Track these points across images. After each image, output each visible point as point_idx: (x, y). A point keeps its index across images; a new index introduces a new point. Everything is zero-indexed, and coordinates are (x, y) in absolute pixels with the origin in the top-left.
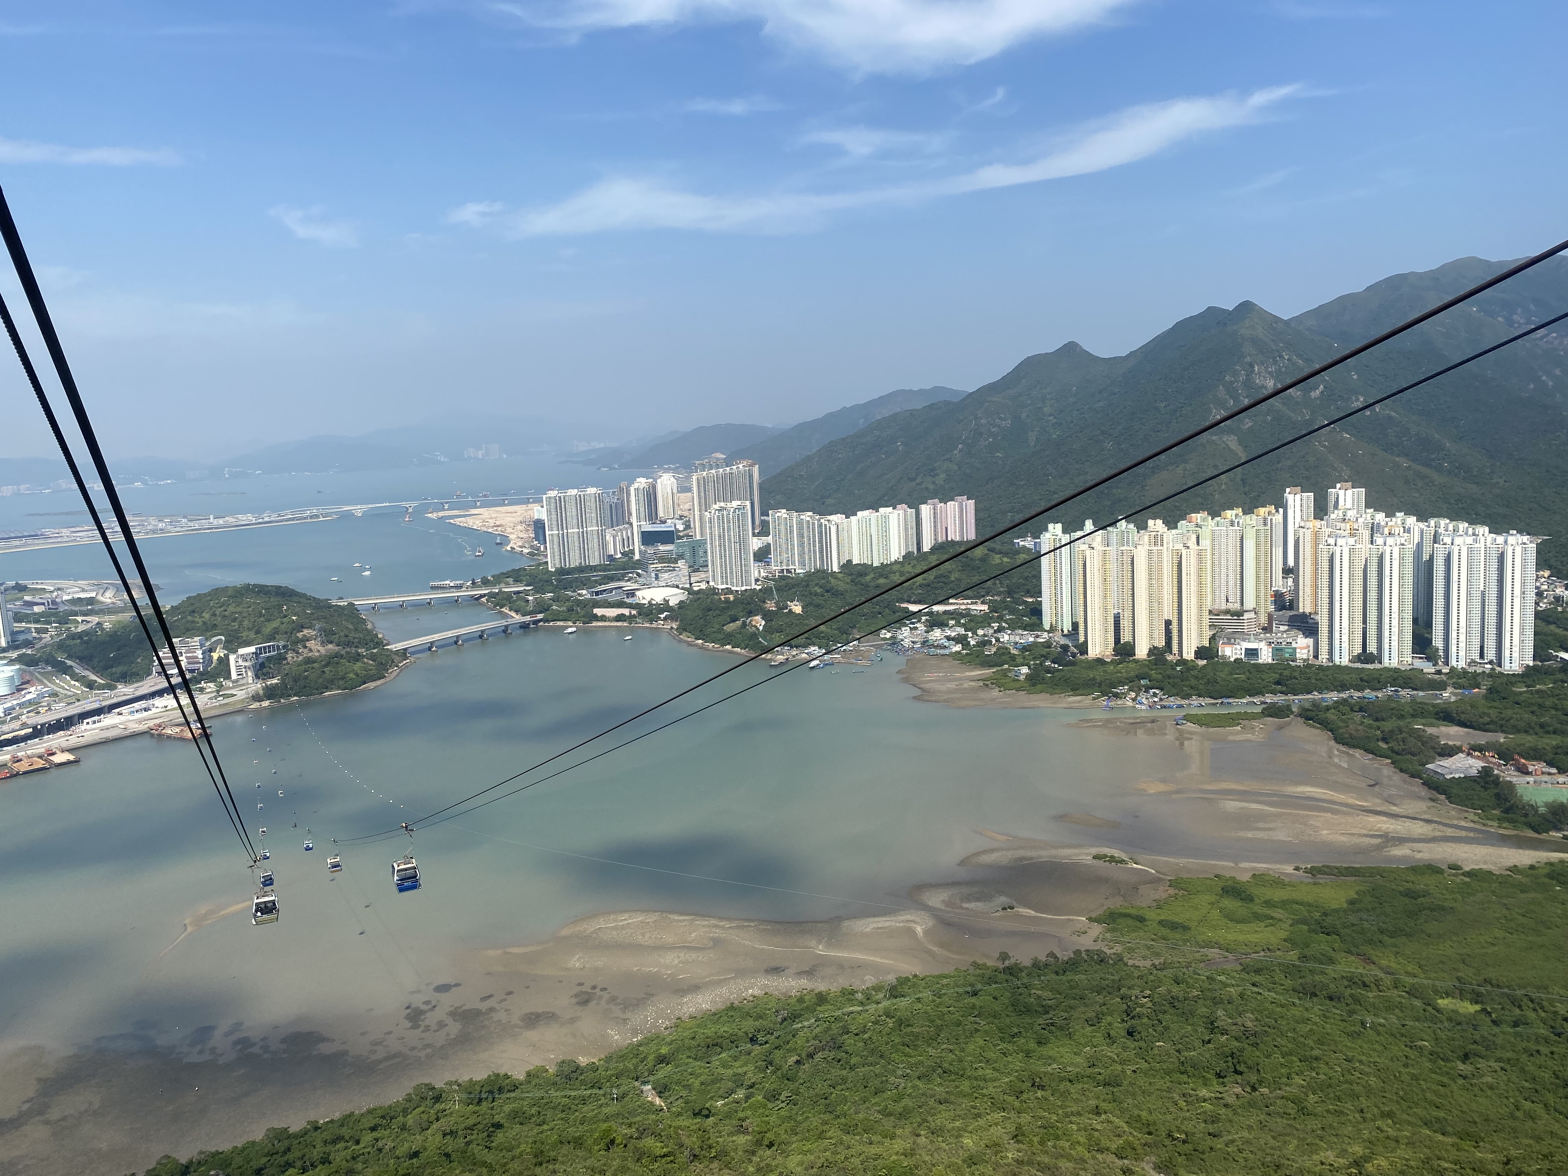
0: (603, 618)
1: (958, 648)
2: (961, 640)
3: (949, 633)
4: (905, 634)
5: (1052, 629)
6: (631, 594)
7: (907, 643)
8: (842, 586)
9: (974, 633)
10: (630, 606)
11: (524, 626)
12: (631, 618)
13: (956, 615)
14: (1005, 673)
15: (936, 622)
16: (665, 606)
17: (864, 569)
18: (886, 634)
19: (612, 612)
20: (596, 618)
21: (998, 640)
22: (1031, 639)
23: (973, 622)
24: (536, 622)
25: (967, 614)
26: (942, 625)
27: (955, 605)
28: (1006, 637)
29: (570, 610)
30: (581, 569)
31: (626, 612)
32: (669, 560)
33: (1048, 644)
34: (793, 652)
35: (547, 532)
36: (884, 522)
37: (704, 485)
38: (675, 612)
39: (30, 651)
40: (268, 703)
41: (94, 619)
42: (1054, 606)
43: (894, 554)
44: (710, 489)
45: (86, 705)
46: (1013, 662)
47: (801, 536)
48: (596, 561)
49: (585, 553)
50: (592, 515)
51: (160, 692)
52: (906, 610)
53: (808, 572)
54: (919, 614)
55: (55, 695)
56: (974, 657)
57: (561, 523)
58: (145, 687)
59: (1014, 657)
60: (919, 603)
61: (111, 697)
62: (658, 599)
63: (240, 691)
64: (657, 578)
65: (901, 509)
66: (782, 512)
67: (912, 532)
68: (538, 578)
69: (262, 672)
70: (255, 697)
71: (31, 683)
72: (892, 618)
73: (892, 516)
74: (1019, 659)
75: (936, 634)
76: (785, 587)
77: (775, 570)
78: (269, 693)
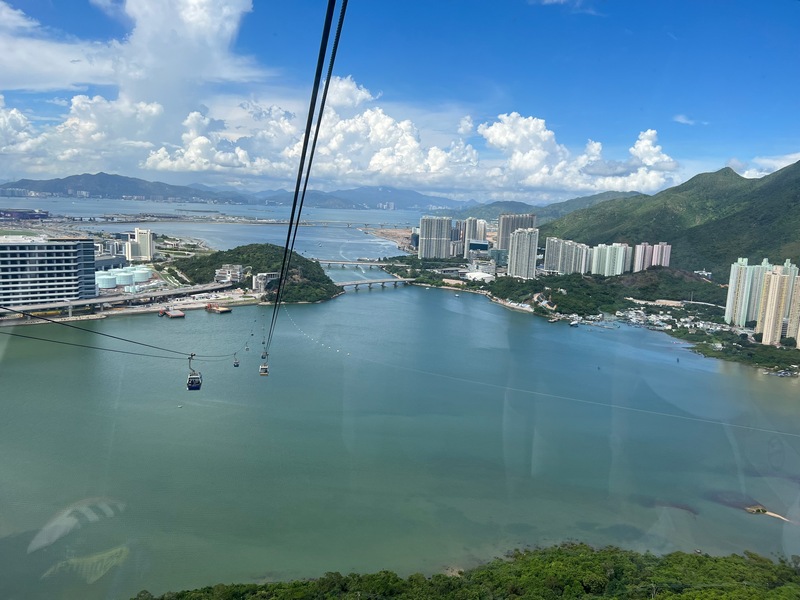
0: (448, 285)
1: (670, 327)
2: (668, 322)
3: (662, 318)
4: (632, 315)
5: (732, 324)
6: (463, 274)
7: (634, 320)
8: (589, 284)
9: (679, 320)
10: (463, 280)
11: (405, 284)
12: (463, 287)
13: (665, 309)
14: (706, 346)
15: (649, 311)
16: (482, 282)
17: (599, 278)
18: (618, 313)
19: (454, 282)
20: (444, 284)
21: (695, 326)
22: (718, 328)
23: (677, 314)
24: (411, 282)
25: (669, 308)
26: (657, 313)
27: (661, 302)
28: (701, 325)
29: (430, 278)
30: (435, 260)
31: (461, 282)
32: (485, 259)
33: (730, 332)
34: (562, 316)
35: (420, 238)
36: (614, 252)
37: (506, 221)
38: (489, 286)
39: (160, 264)
40: (268, 303)
41: (193, 254)
42: (734, 310)
43: (619, 271)
44: (510, 226)
45: (178, 291)
46: (709, 339)
47: (564, 254)
48: (443, 256)
49: (439, 251)
50: (445, 230)
51: (216, 290)
52: (631, 302)
53: (566, 275)
54: (639, 306)
55: (166, 285)
56: (682, 334)
57: (428, 234)
58: (209, 286)
59: (710, 337)
60: (639, 299)
61: (191, 289)
62: (479, 279)
63: (257, 295)
64: (477, 268)
65: (625, 246)
66: (555, 239)
67: (629, 260)
68: (412, 261)
69: (268, 287)
70: (263, 299)
71: (156, 278)
72: (622, 305)
73: (620, 248)
74: (713, 339)
75: (653, 317)
76: (552, 279)
77: (545, 271)
78: (270, 298)
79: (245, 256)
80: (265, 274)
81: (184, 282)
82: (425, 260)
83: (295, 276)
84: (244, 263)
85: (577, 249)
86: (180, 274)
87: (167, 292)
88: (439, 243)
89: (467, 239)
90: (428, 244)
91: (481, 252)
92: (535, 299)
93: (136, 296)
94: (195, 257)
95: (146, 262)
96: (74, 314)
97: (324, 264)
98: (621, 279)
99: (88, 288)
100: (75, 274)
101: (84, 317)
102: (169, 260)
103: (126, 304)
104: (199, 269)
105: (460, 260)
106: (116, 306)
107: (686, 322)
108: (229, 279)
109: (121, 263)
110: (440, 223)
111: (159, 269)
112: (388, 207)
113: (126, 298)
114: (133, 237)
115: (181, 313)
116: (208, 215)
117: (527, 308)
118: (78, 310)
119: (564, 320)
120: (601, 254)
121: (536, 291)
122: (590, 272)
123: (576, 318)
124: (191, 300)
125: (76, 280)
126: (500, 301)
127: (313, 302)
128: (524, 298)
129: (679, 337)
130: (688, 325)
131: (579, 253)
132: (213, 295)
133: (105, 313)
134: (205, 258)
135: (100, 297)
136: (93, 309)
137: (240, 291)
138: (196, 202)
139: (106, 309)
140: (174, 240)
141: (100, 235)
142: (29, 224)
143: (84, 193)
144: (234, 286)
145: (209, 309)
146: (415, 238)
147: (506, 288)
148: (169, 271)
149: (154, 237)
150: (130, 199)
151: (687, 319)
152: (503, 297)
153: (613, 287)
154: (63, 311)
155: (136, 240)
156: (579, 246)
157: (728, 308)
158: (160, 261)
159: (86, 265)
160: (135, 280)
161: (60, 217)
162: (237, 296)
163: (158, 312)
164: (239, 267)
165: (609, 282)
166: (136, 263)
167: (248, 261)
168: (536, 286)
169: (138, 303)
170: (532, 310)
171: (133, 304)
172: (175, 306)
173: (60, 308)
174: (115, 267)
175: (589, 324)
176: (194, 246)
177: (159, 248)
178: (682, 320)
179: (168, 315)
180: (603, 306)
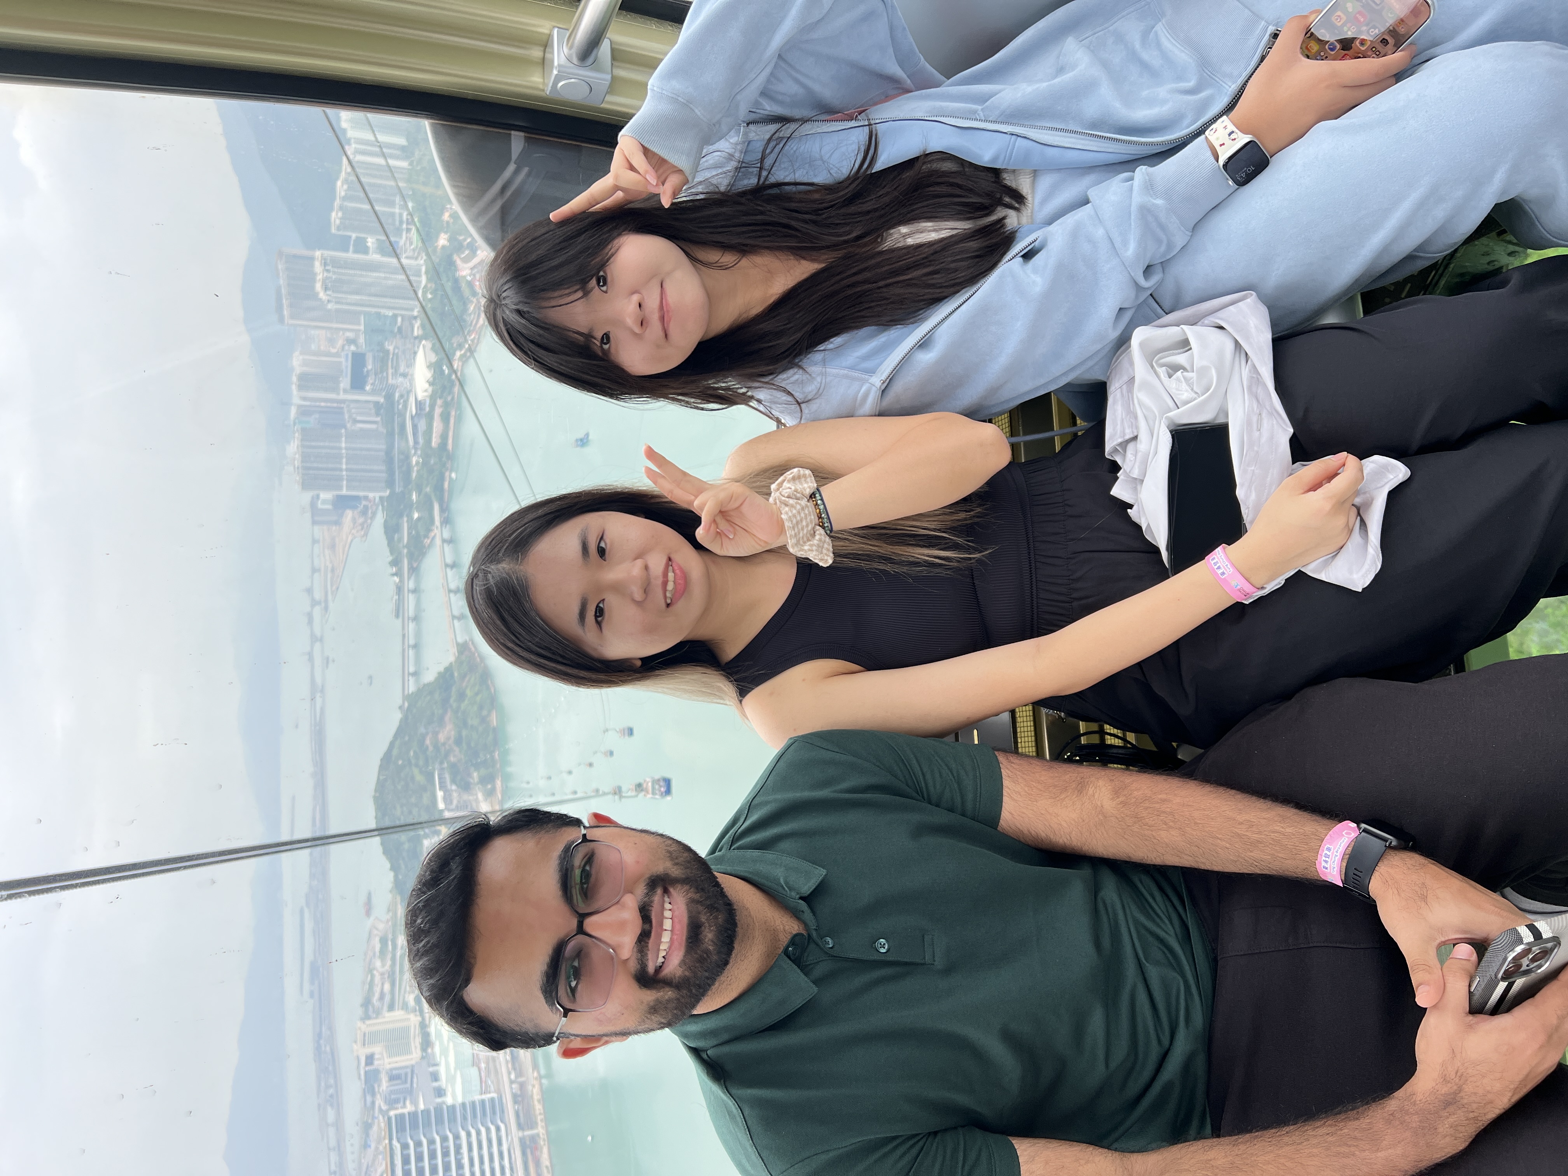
0: (445, 437)
6: (419, 405)
10: (432, 406)
11: (446, 520)
12: (448, 406)
16: (435, 367)
19: (438, 425)
20: (444, 445)
24: (442, 510)
29: (431, 471)
30: (389, 460)
31: (438, 411)
32: (384, 358)
35: (344, 492)
37: (299, 312)
38: (444, 354)
40: (499, 784)
44: (307, 305)
48: (381, 444)
49: (369, 454)
53: (412, 197)
57: (334, 476)
62: (429, 374)
64: (404, 375)
68: (396, 507)
69: (467, 787)
70: (490, 793)
76: (424, 226)
77: (405, 239)
78: (488, 782)
80: (440, 794)
82: (390, 483)
83: (442, 737)
88: (352, 456)
89: (342, 396)
90: (355, 475)
91: (369, 367)
96: (533, 1126)
97: (411, 686)
100: (457, 1136)
101: (538, 1108)
105: (389, 409)
109: (428, 1071)
110: (307, 451)
114: (370, 1059)
116: (311, 925)
118: (525, 1121)
121: (452, 264)
122: (403, 148)
125: (469, 1134)
127: (493, 701)
133: (529, 1072)
135: (498, 1090)
136: (521, 1097)
140: (371, 983)
146: (342, 501)
155: (378, 1051)
166: (426, 1042)
168: (441, 265)
174: (437, 1078)
176: (383, 941)
177: (389, 1005)
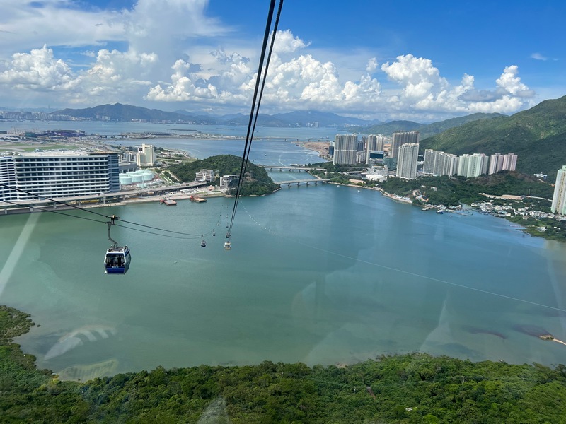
0: (352, 183)
1: (509, 215)
2: (508, 211)
3: (504, 208)
4: (483, 206)
5: (556, 213)
6: (364, 176)
7: (484, 210)
8: (454, 183)
9: (517, 210)
10: (364, 180)
11: (323, 183)
12: (363, 185)
13: (508, 201)
14: (534, 229)
15: (496, 203)
16: (377, 182)
17: (463, 178)
18: (473, 204)
19: (357, 181)
20: (350, 183)
21: (529, 214)
22: (545, 216)
23: (516, 205)
24: (327, 182)
25: (511, 201)
26: (501, 205)
27: (505, 197)
28: (533, 213)
29: (341, 178)
30: (345, 165)
31: (362, 182)
32: (381, 164)
33: (554, 219)
34: (432, 206)
35: (335, 150)
36: (475, 160)
37: (397, 138)
38: (382, 185)
39: (159, 168)
40: (230, 196)
41: (180, 161)
42: (558, 203)
43: (477, 174)
44: (400, 140)
45: (172, 187)
46: (537, 224)
47: (437, 161)
48: (351, 163)
49: (348, 159)
50: (352, 145)
51: (196, 187)
52: (484, 196)
53: (439, 176)
54: (490, 199)
55: (163, 183)
56: (518, 220)
57: (341, 146)
58: (192, 184)
59: (538, 222)
60: (489, 194)
61: (180, 186)
62: (375, 179)
63: (222, 190)
64: (375, 171)
65: (482, 155)
66: (431, 151)
67: (486, 166)
68: (329, 167)
69: (230, 185)
70: (227, 193)
71: (157, 178)
72: (477, 199)
73: (479, 157)
74: (540, 224)
75: (498, 208)
76: (428, 180)
77: (424, 174)
78: (232, 192)
79: (215, 163)
80: (228, 176)
81: (175, 181)
82: (337, 165)
83: (248, 178)
84: (214, 168)
85: (447, 158)
86: (172, 176)
87: (164, 188)
88: (348, 153)
89: (368, 150)
90: (340, 154)
91: (378, 160)
92: (414, 194)
93: (145, 191)
94: (182, 163)
95: (150, 167)
96: (107, 202)
97: (267, 169)
98: (477, 180)
99: (115, 185)
100: (107, 176)
101: (113, 204)
102: (165, 166)
103: (139, 195)
104: (185, 172)
105: (363, 166)
106: (132, 197)
107: (522, 211)
108: (204, 179)
109: (133, 168)
110: (349, 138)
111: (159, 172)
112: (314, 126)
113: (139, 192)
114: (141, 149)
115: (174, 202)
116: (190, 133)
117: (408, 200)
118: (110, 199)
119: (433, 209)
120: (465, 161)
121: (415, 188)
122: (456, 174)
123: (442, 208)
124: (180, 194)
125: (107, 180)
126: (389, 195)
127: (260, 195)
128: (406, 193)
129: (515, 222)
130: (523, 214)
131: (448, 161)
132: (195, 190)
133: (126, 202)
134: (188, 164)
135: (122, 191)
136: (119, 199)
137: (211, 187)
138: (182, 123)
139: (126, 199)
140: (167, 151)
141: (119, 148)
142: (73, 141)
143: (107, 118)
144: (208, 184)
145: (192, 200)
146: (332, 149)
147: (394, 185)
148: (166, 173)
149: (155, 149)
150: (137, 121)
151: (523, 209)
152: (392, 193)
153: (471, 185)
154: (100, 200)
155: (143, 152)
156: (449, 156)
157: (554, 202)
158: (159, 166)
159: (114, 170)
160: (144, 179)
161: (92, 135)
162: (209, 191)
163: (159, 201)
164: (211, 171)
165: (468, 182)
166: (144, 168)
167: (217, 167)
168: (414, 185)
169: (146, 195)
170: (411, 202)
171: (143, 196)
172: (170, 198)
173: (98, 198)
174: (130, 171)
175: (451, 212)
176: (181, 156)
177: (158, 157)
178: (519, 210)
179: (166, 203)
180: (463, 199)
